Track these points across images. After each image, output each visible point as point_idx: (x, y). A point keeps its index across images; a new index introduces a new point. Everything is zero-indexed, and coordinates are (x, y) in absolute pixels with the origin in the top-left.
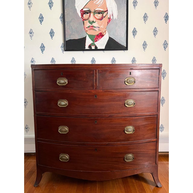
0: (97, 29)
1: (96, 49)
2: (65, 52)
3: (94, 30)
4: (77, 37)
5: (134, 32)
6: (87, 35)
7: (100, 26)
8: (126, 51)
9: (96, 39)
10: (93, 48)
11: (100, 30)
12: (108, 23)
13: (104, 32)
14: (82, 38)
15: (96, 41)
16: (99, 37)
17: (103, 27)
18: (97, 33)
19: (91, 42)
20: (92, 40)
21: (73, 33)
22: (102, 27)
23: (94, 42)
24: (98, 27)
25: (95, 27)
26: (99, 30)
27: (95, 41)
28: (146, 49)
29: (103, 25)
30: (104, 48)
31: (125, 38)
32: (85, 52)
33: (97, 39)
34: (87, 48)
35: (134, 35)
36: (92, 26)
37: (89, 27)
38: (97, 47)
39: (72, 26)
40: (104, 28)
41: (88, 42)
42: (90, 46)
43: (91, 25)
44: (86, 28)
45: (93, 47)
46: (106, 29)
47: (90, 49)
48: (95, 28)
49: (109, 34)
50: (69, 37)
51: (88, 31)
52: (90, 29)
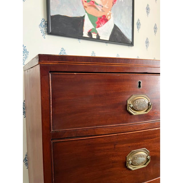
0: (100, 8)
1: (98, 39)
2: (47, 36)
4: (71, 14)
6: (86, 14)
7: (104, 4)
10: (94, 36)
11: (104, 11)
12: (113, 3)
13: (109, 15)
16: (102, 21)
20: (93, 24)
21: (64, 5)
24: (101, 5)
25: (97, 4)
26: (102, 10)
27: (97, 26)
28: (149, 48)
29: (107, 5)
32: (82, 42)
33: (100, 23)
35: (138, 27)
36: (93, 2)
37: (89, 1)
38: (99, 37)
40: (108, 9)
44: (85, 1)
45: (94, 34)
46: (110, 11)
47: (90, 38)
48: (97, 6)
50: (55, 9)
51: (88, 7)
52: (90, 6)
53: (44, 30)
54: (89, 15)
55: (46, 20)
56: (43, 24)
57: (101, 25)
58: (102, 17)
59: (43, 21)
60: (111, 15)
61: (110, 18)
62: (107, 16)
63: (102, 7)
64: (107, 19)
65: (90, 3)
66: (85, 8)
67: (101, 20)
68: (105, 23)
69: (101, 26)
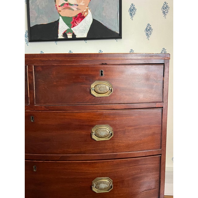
0: (74, 8)
1: (74, 38)
2: (29, 43)
3: (70, 9)
4: (45, 21)
5: (132, 10)
6: (60, 17)
7: (80, 2)
8: (118, 40)
9: (73, 23)
10: (70, 36)
11: (79, 9)
13: (85, 12)
14: (53, 21)
15: (74, 26)
16: (78, 19)
17: (84, 4)
18: (75, 14)
19: (67, 27)
20: (68, 24)
21: (40, 16)
22: (82, 4)
23: (70, 28)
24: (76, 5)
25: (72, 5)
26: (77, 9)
27: (72, 26)
28: (151, 36)
29: (83, 2)
30: (86, 36)
31: (117, 19)
32: (58, 43)
33: (75, 22)
34: (60, 36)
35: (131, 14)
36: (67, 4)
37: (63, 4)
38: (75, 36)
39: (38, 5)
41: (63, 27)
42: (65, 34)
43: (66, 2)
44: (59, 6)
45: (69, 34)
46: (88, 7)
47: (66, 39)
48: (71, 7)
49: (93, 14)
50: (34, 21)
51: (62, 11)
52: (64, 9)
53: (27, 39)
54: (63, 17)
56: (27, 34)
57: (77, 23)
58: (78, 16)
59: (27, 32)
60: (89, 10)
61: (87, 14)
62: (83, 13)
63: (78, 5)
64: (84, 16)
65: (64, 7)
66: (59, 12)
67: (76, 19)
68: (81, 21)
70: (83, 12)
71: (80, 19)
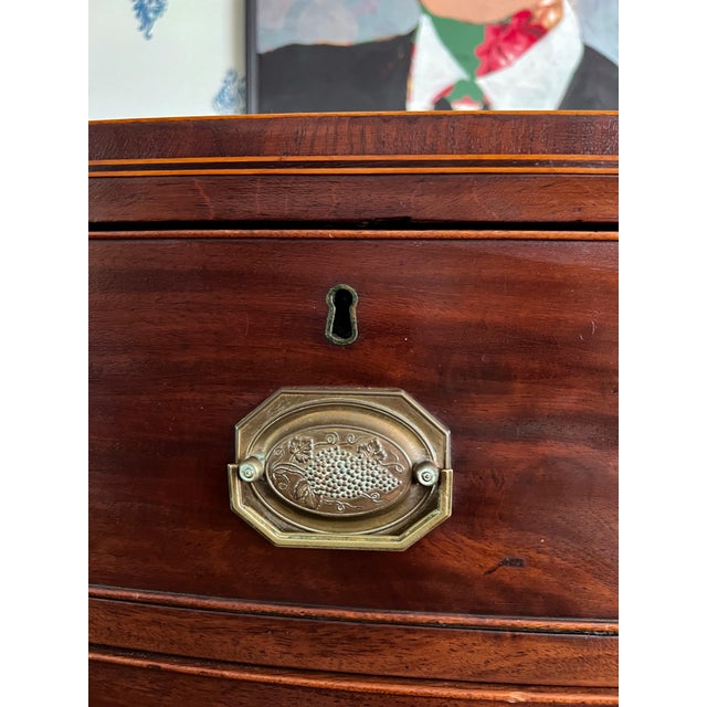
6: (426, 20)
9: (488, 52)
13: (549, 7)
14: (388, 37)
16: (510, 38)
18: (499, 9)
19: (454, 74)
27: (484, 68)
33: (500, 51)
41: (432, 70)
55: (241, 74)
56: (232, 90)
57: (505, 58)
58: (514, 22)
59: (230, 78)
61: (558, 21)
62: (538, 14)
64: (540, 26)
67: (503, 35)
68: (528, 48)
69: (503, 62)
70: (538, 8)
71: (522, 39)
